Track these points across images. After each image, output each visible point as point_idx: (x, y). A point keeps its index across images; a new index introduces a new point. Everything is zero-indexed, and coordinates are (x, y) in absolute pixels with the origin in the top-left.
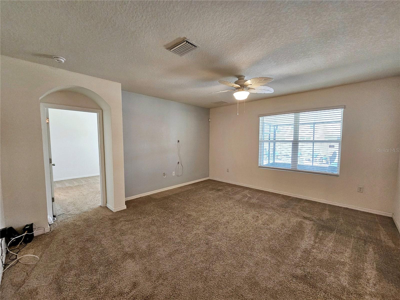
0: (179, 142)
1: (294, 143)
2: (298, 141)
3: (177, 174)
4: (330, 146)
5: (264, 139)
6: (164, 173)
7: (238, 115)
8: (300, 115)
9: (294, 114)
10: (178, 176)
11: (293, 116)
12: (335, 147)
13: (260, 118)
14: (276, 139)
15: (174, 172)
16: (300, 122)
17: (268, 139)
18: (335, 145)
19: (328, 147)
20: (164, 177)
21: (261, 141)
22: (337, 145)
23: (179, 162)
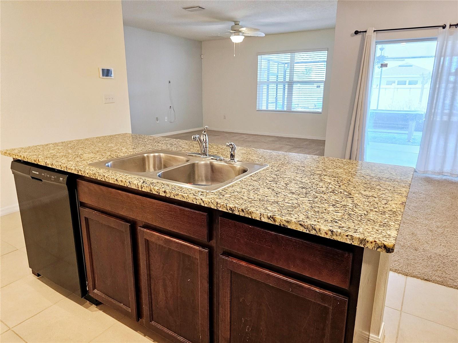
0: (170, 82)
1: (289, 84)
2: (293, 82)
3: (169, 120)
4: (317, 87)
5: (261, 80)
6: (157, 118)
7: (234, 56)
8: (296, 55)
9: (290, 54)
10: (171, 122)
11: (290, 56)
12: (321, 87)
13: (259, 57)
14: (270, 80)
15: (166, 118)
16: (295, 61)
17: (266, 80)
18: (321, 85)
19: (316, 87)
20: (157, 122)
21: (260, 82)
22: (322, 85)
23: (170, 107)
